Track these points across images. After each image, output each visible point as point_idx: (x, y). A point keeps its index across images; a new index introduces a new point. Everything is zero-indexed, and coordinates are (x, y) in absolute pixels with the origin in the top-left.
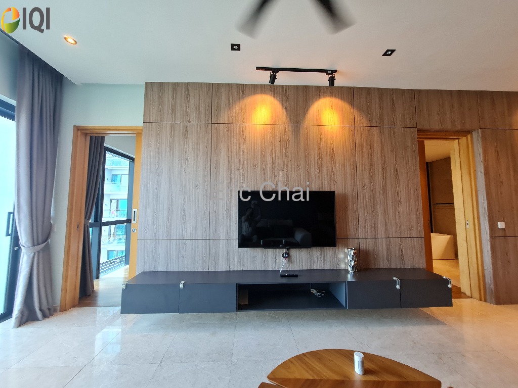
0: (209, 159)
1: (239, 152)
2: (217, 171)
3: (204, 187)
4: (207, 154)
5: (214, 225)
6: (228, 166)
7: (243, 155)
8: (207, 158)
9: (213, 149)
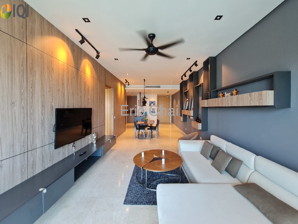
0: (25, 77)
1: (49, 78)
2: (33, 91)
3: (21, 104)
4: (23, 73)
5: (32, 138)
6: (42, 88)
7: (52, 81)
8: (23, 76)
9: (28, 69)
